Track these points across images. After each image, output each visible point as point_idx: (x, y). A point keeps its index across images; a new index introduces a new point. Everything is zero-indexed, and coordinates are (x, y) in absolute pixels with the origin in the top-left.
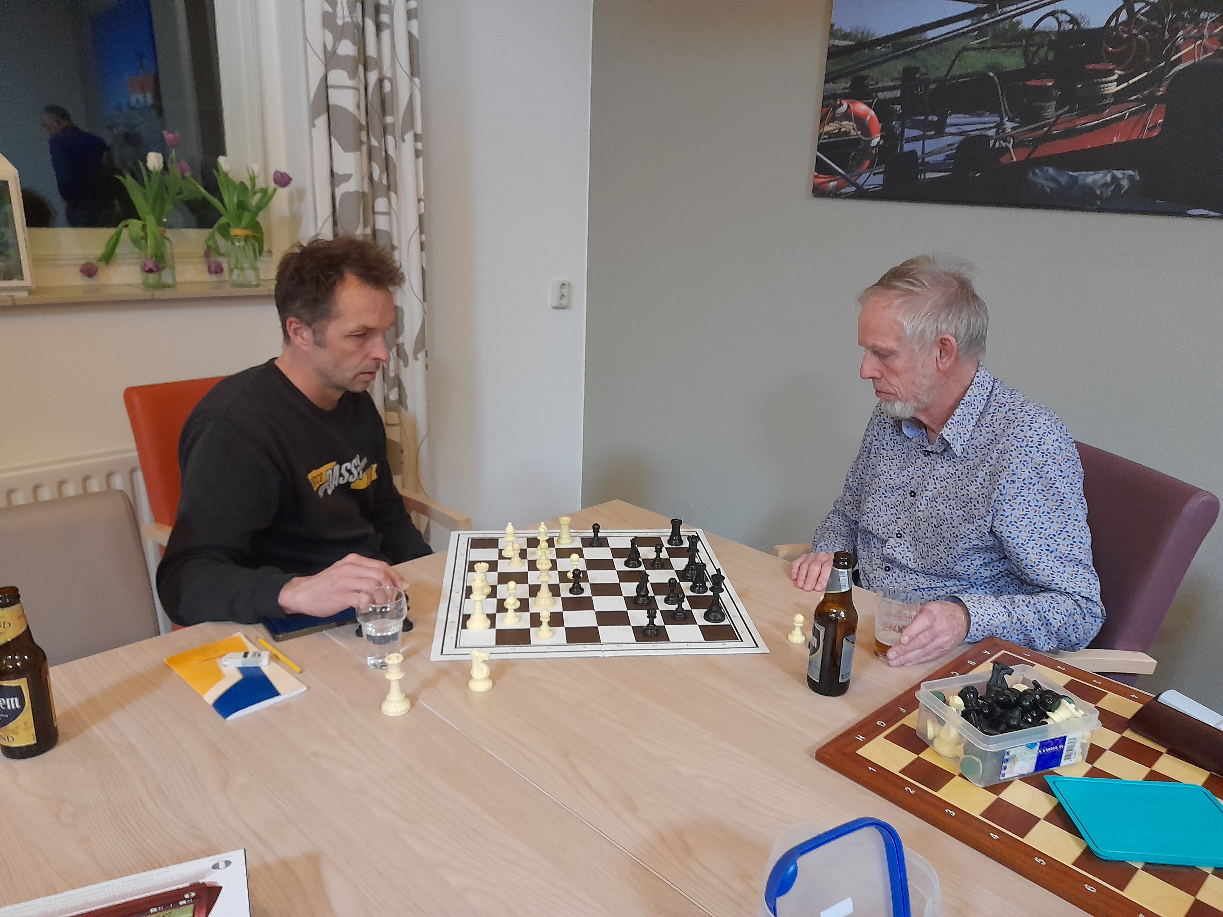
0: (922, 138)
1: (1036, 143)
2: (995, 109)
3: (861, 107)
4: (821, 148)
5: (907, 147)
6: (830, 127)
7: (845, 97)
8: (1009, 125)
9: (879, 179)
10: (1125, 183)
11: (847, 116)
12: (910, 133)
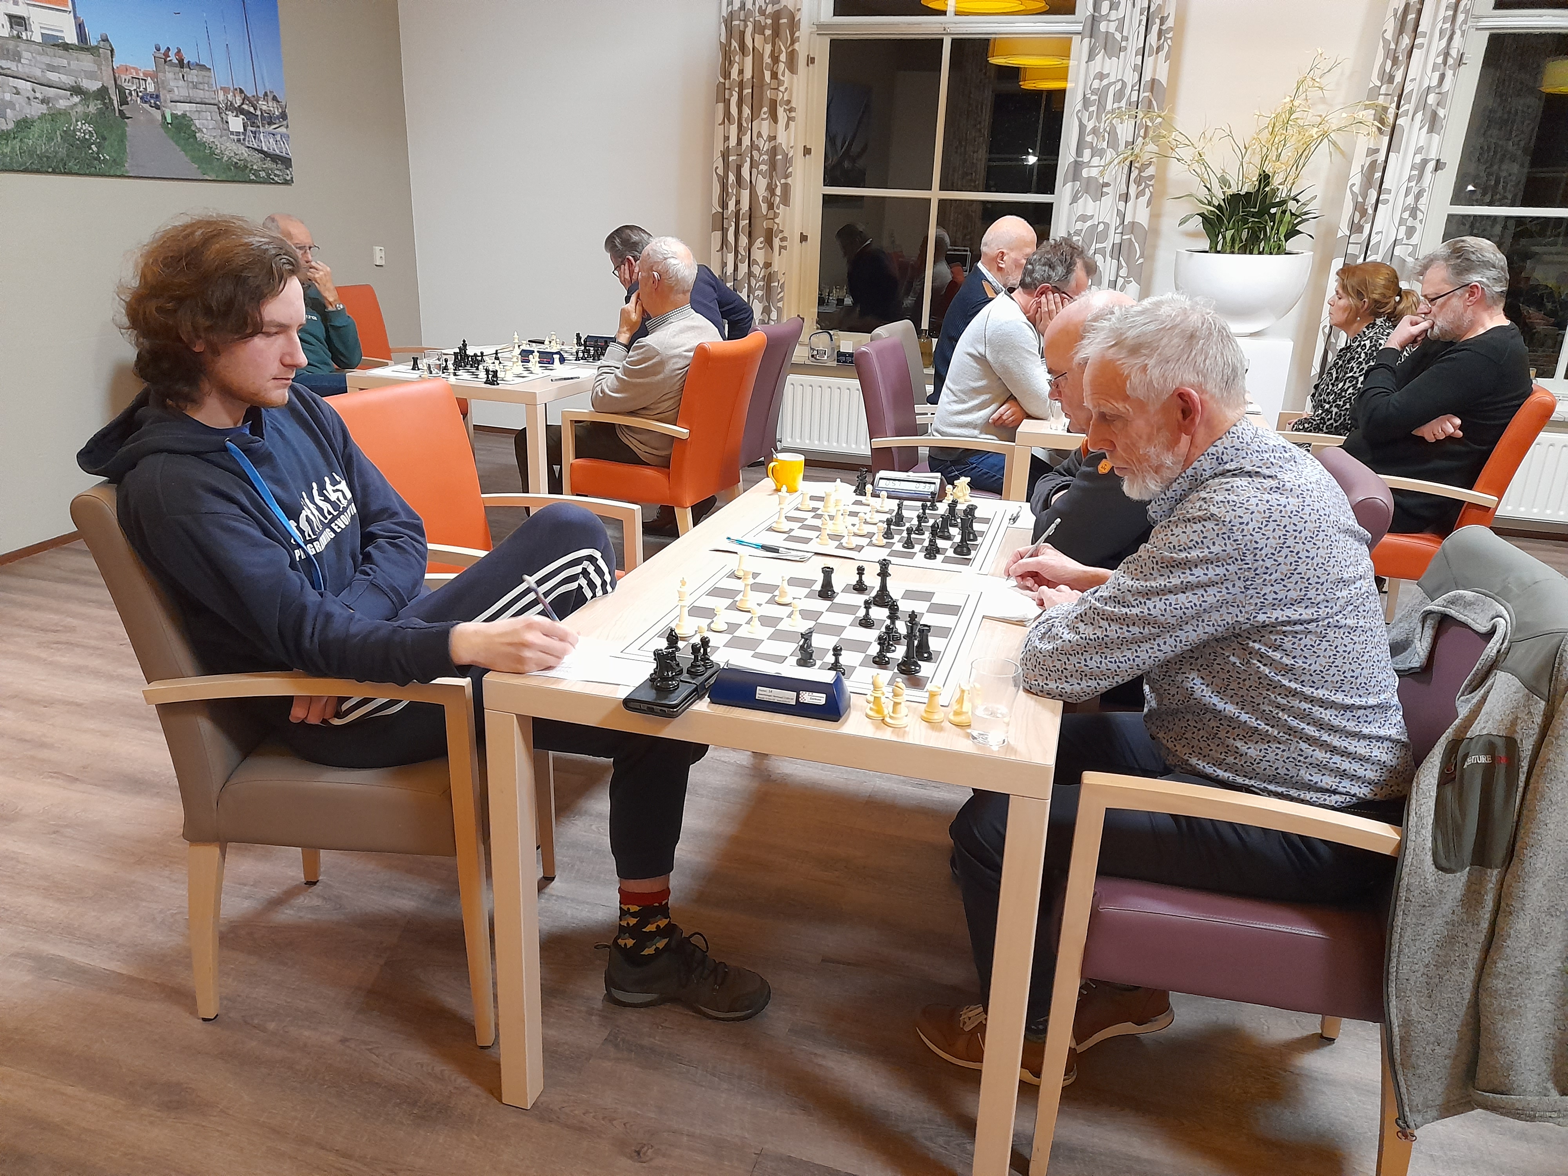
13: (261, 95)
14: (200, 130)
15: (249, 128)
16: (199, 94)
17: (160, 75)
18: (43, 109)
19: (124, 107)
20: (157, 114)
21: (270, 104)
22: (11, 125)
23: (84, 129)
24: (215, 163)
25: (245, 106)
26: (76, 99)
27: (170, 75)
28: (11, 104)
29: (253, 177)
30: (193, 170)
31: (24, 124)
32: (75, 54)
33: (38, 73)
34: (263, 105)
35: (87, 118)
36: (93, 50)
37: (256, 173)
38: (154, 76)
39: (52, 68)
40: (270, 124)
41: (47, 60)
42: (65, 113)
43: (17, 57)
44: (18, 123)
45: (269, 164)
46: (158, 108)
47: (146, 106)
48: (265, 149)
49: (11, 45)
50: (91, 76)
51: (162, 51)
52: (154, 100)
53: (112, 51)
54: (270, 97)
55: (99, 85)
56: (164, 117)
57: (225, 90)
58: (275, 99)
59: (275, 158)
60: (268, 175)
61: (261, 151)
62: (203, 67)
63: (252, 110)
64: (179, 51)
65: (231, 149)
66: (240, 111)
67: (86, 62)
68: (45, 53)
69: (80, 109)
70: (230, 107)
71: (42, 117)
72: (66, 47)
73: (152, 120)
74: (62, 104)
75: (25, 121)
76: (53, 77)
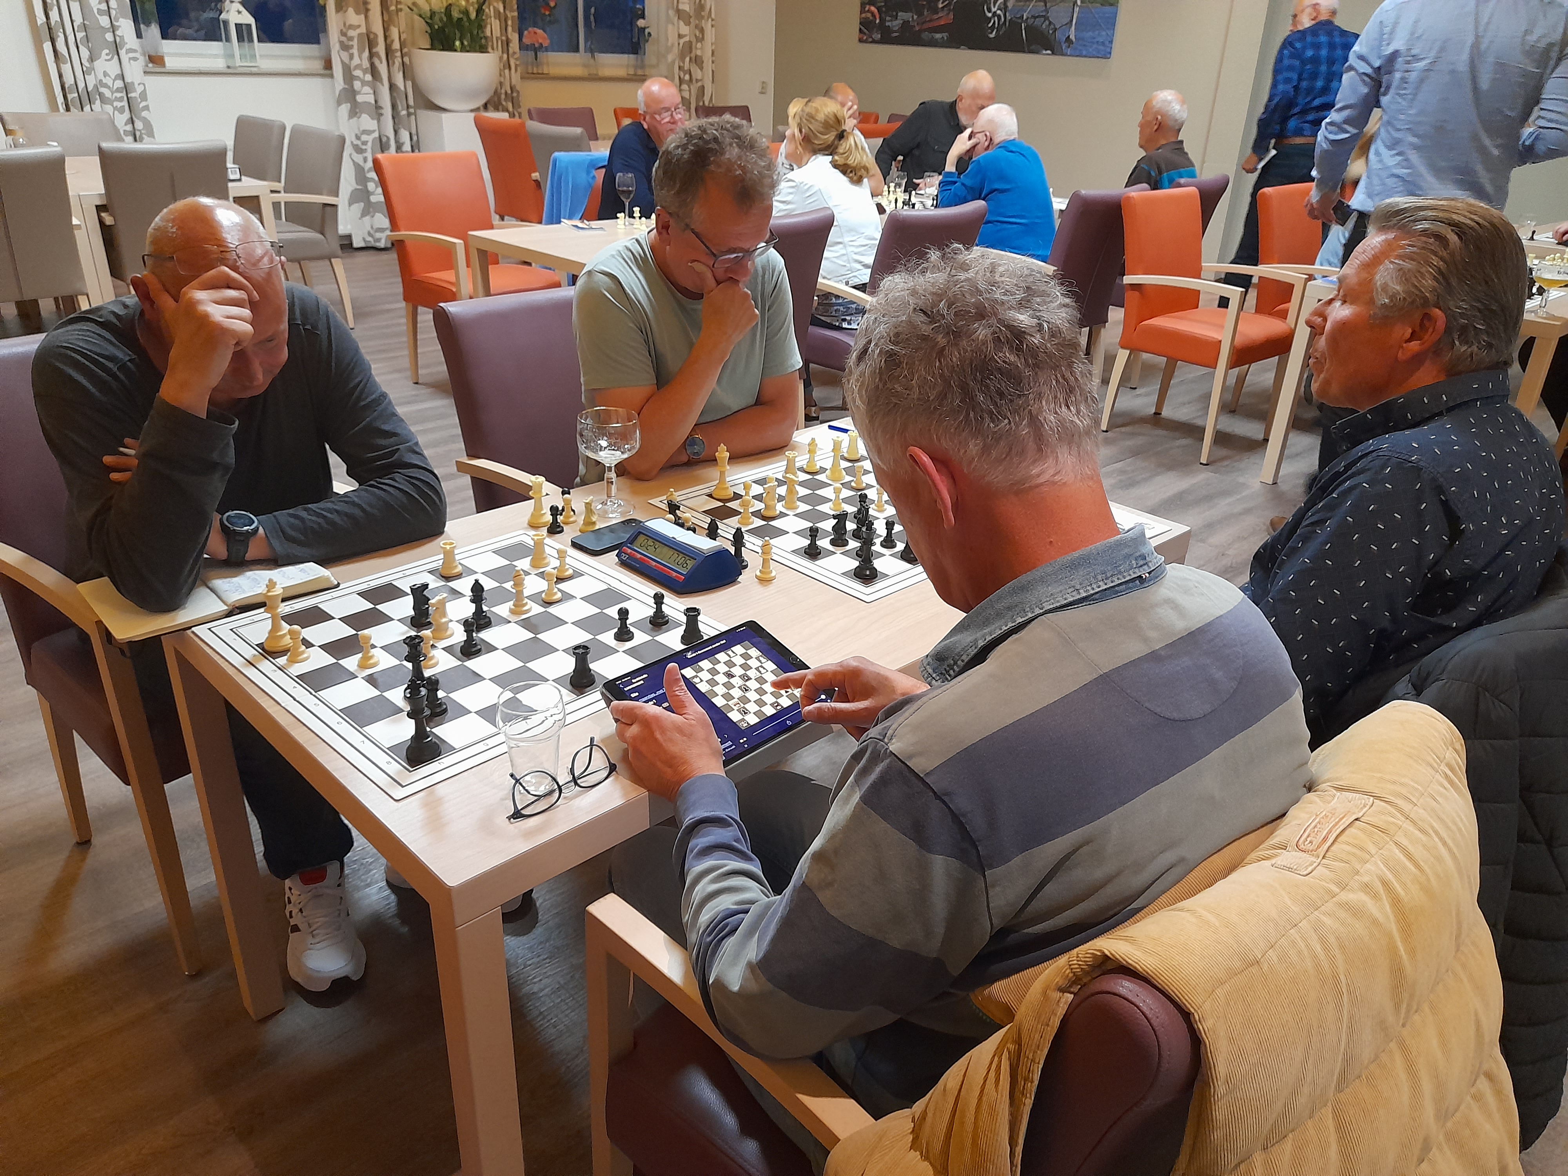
0: (891, 21)
1: (923, 23)
2: (911, 11)
3: (873, 8)
4: (861, 23)
5: (887, 24)
6: (863, 15)
7: (867, 4)
8: (915, 17)
9: (879, 36)
10: (946, 38)
11: (869, 11)
12: (888, 18)
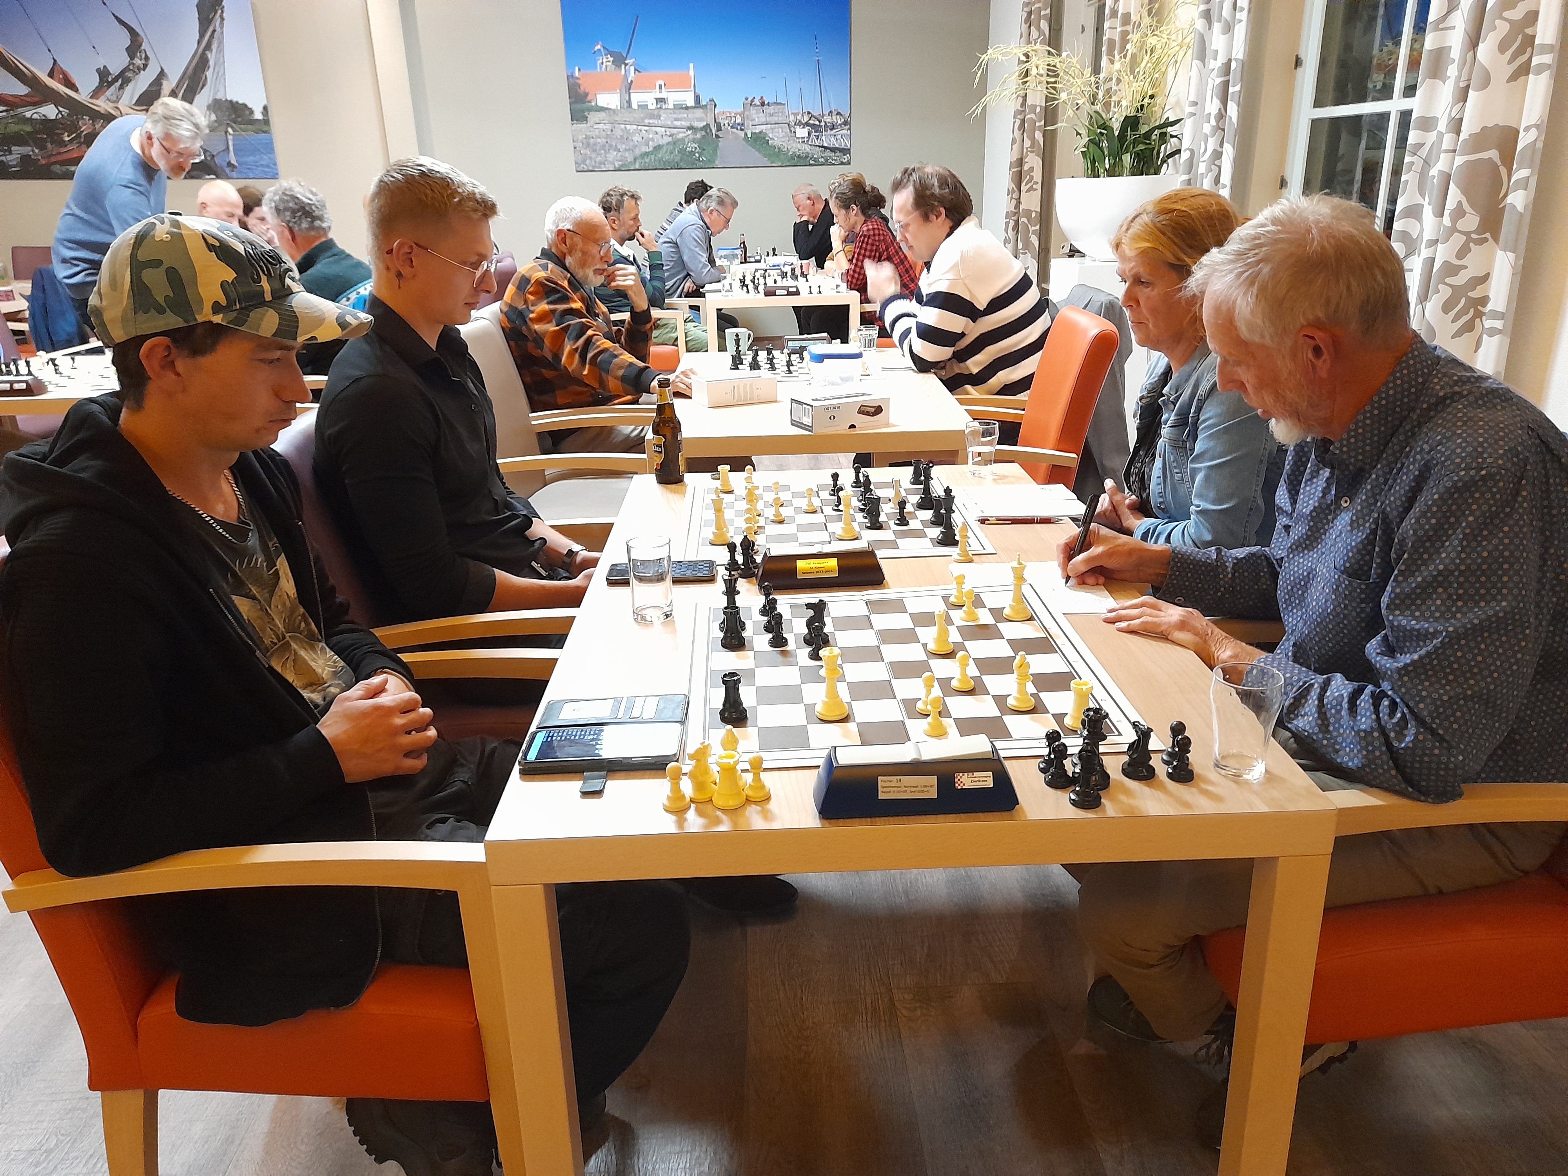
13: (826, 112)
14: (772, 139)
15: (814, 133)
16: (775, 119)
17: (747, 113)
18: (670, 139)
19: (719, 133)
20: (742, 134)
21: (834, 117)
22: (651, 149)
23: (691, 146)
24: (782, 156)
25: (811, 122)
26: (689, 132)
27: (753, 111)
28: (653, 140)
29: (812, 162)
30: (765, 161)
31: (658, 148)
32: (692, 110)
33: (669, 123)
34: (828, 119)
35: (694, 141)
36: (705, 107)
37: (816, 160)
38: (742, 114)
39: (677, 119)
40: (831, 130)
41: (675, 116)
42: (682, 140)
43: (659, 117)
44: (654, 148)
45: (828, 153)
46: (742, 130)
47: (734, 130)
48: (825, 144)
49: (656, 112)
50: (701, 120)
51: (750, 99)
52: (741, 126)
53: (715, 105)
54: (834, 113)
55: (705, 123)
56: (746, 134)
57: (795, 114)
58: (838, 114)
59: (833, 150)
60: (827, 160)
61: (822, 147)
62: (780, 104)
63: (817, 123)
64: (762, 98)
65: (795, 147)
66: (807, 124)
67: (699, 113)
68: (675, 113)
69: (691, 137)
70: (799, 123)
71: (668, 143)
72: (687, 108)
73: (737, 137)
74: (681, 136)
75: (659, 146)
76: (677, 123)
